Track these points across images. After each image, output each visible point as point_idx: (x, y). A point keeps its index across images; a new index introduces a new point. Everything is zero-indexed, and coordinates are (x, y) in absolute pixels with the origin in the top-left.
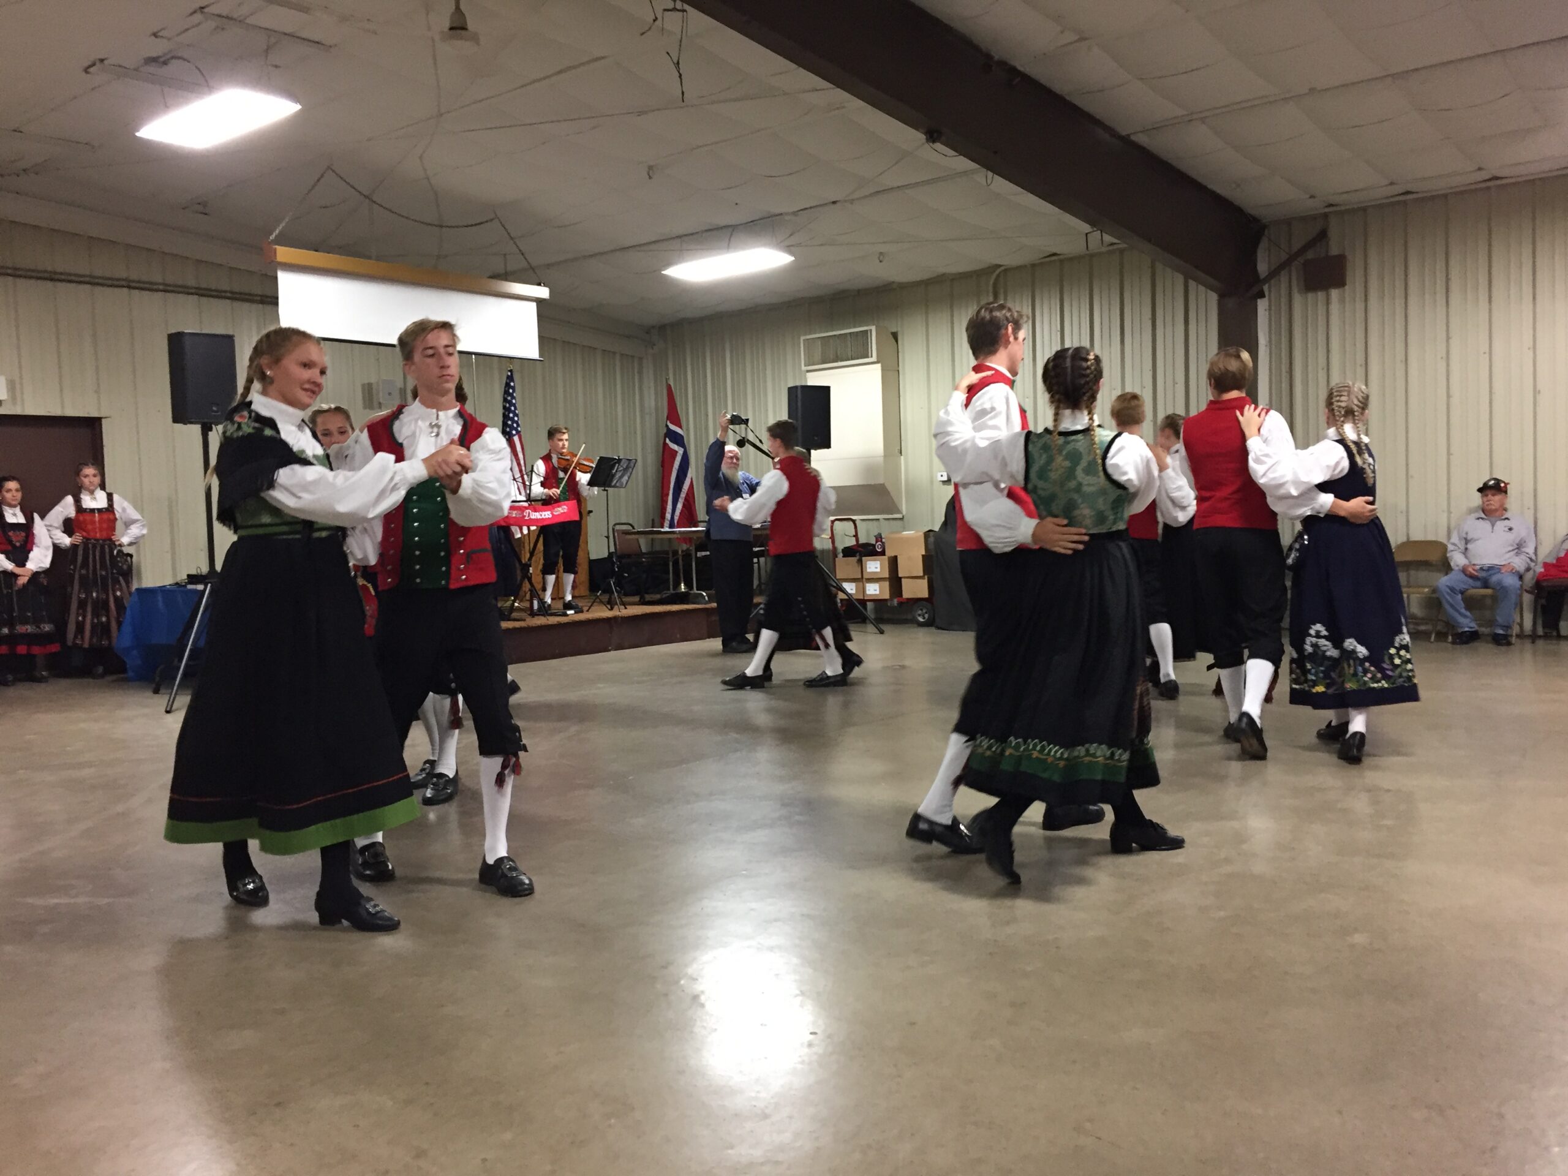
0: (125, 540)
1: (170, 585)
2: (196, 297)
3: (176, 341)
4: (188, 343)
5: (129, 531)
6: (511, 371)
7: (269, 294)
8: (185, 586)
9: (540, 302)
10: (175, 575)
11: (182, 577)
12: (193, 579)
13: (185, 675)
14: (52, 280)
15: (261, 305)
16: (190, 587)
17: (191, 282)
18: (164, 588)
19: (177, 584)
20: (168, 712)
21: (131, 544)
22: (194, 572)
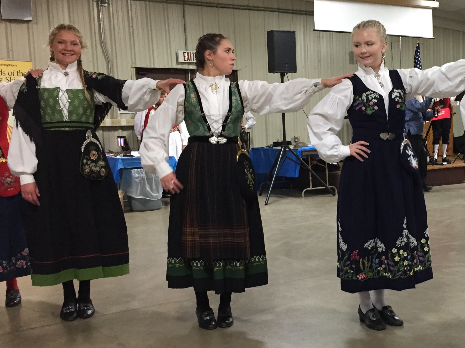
0: (246, 126)
1: (266, 147)
2: (277, 13)
3: (270, 34)
4: (276, 36)
5: (248, 122)
6: (418, 44)
7: (308, 9)
8: (272, 147)
9: (434, 9)
10: (267, 142)
11: (271, 143)
12: (276, 144)
13: (273, 188)
14: (217, 7)
15: (305, 16)
16: (274, 148)
17: (275, 6)
18: (263, 148)
19: (268, 146)
20: (266, 205)
21: (249, 128)
22: (276, 141)
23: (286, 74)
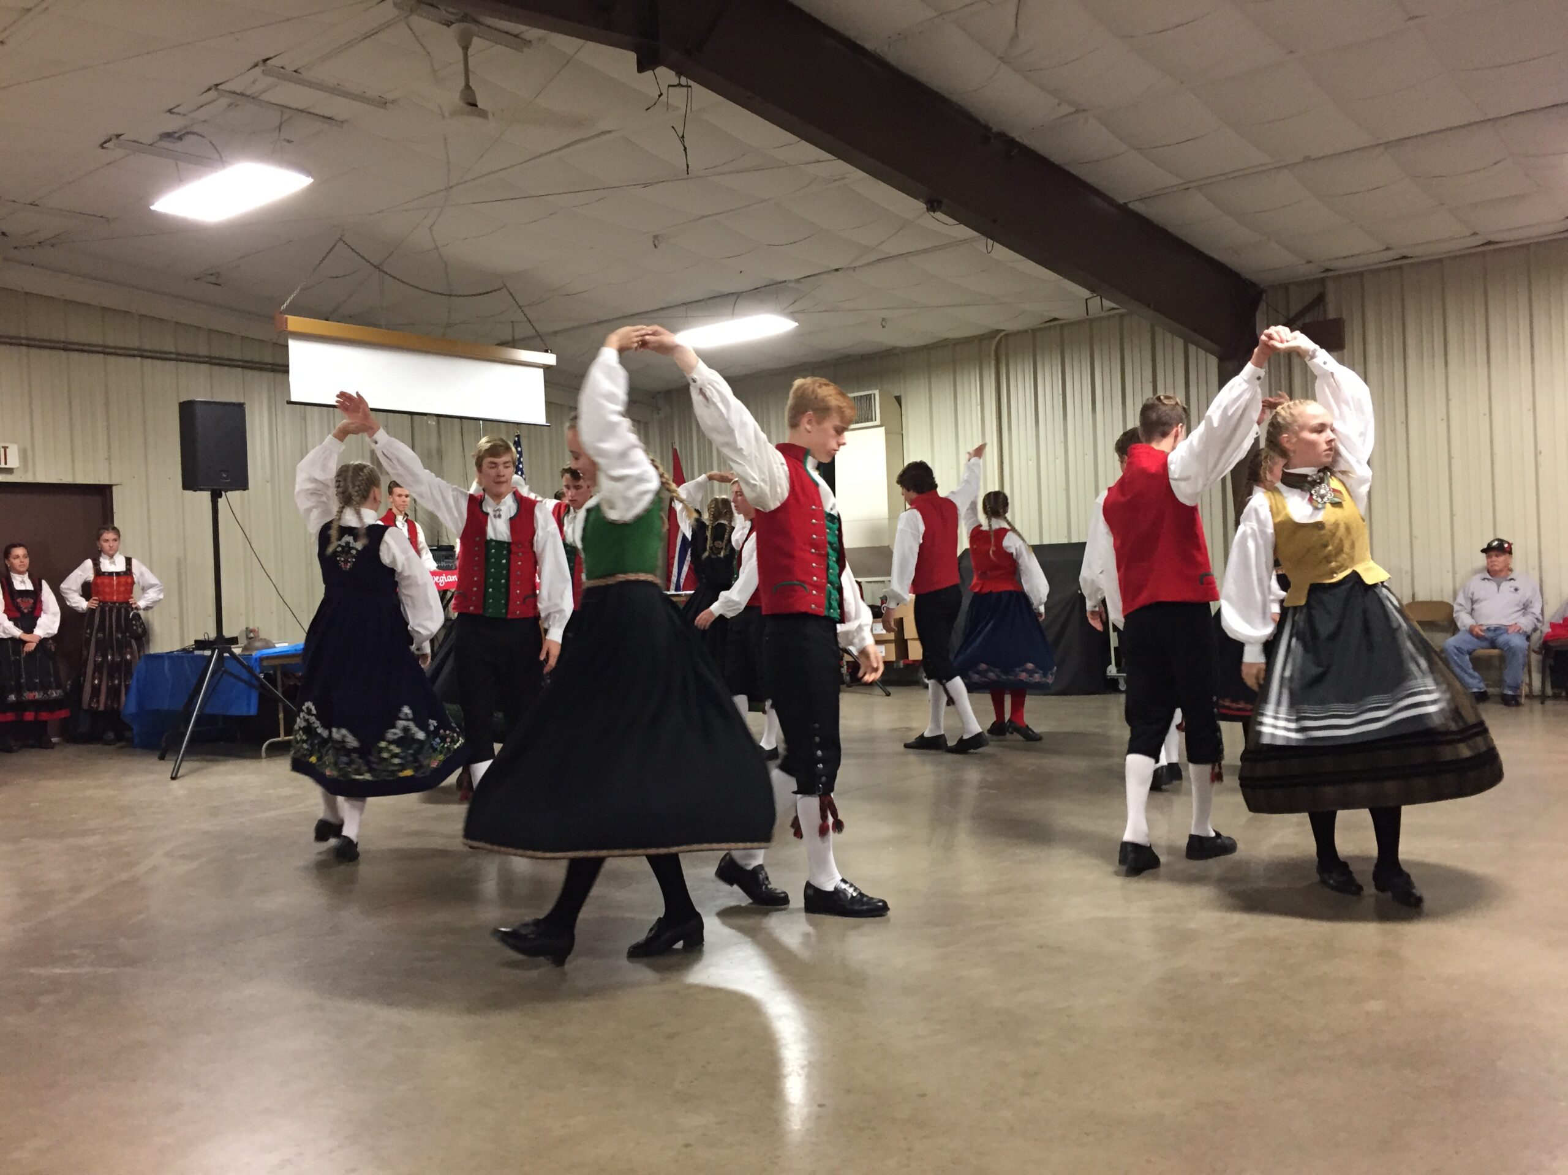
0: (142, 604)
1: (177, 651)
2: (207, 366)
3: (187, 410)
4: (199, 410)
5: (146, 595)
6: (518, 436)
7: (280, 361)
8: (192, 652)
9: (547, 369)
10: (182, 640)
11: (190, 642)
12: (200, 644)
13: (191, 741)
14: (65, 349)
15: (272, 373)
16: (197, 652)
17: (203, 351)
18: (170, 654)
19: (184, 650)
20: (173, 778)
22: (201, 637)
23: (223, 493)
